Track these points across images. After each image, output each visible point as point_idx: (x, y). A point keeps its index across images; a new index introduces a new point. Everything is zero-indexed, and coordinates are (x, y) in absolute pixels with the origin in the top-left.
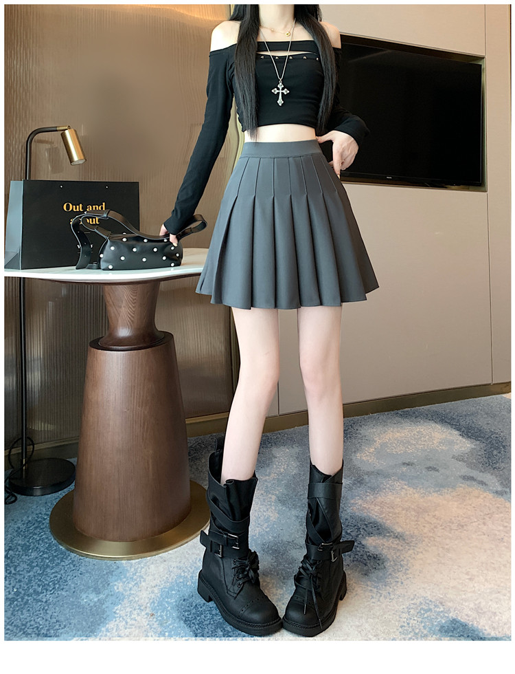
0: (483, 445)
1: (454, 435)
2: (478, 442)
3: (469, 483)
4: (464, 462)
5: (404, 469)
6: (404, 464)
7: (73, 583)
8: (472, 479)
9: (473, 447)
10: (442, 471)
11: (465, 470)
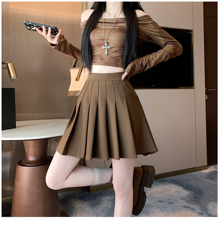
0: (192, 193)
1: (180, 189)
2: (191, 191)
3: (187, 209)
4: (185, 200)
5: (159, 203)
6: (159, 201)
8: (188, 207)
9: (189, 193)
10: (175, 204)
11: (185, 203)
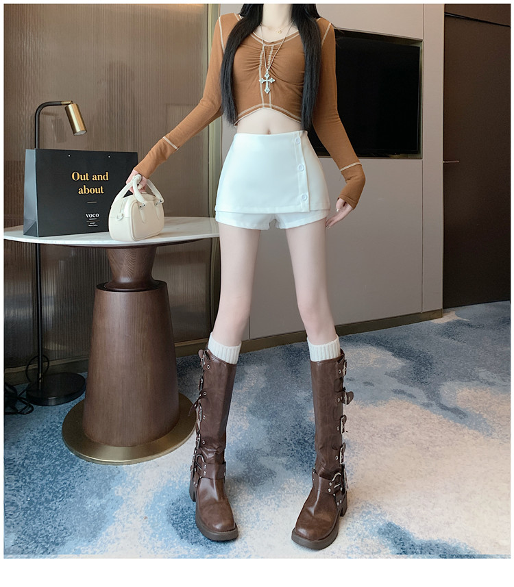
0: (412, 363)
1: (387, 355)
2: (408, 361)
3: (400, 396)
4: (396, 377)
7: (80, 489)
8: (403, 392)
9: (404, 364)
10: (376, 385)
11: (397, 385)
